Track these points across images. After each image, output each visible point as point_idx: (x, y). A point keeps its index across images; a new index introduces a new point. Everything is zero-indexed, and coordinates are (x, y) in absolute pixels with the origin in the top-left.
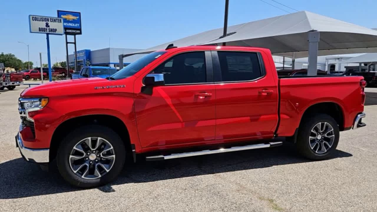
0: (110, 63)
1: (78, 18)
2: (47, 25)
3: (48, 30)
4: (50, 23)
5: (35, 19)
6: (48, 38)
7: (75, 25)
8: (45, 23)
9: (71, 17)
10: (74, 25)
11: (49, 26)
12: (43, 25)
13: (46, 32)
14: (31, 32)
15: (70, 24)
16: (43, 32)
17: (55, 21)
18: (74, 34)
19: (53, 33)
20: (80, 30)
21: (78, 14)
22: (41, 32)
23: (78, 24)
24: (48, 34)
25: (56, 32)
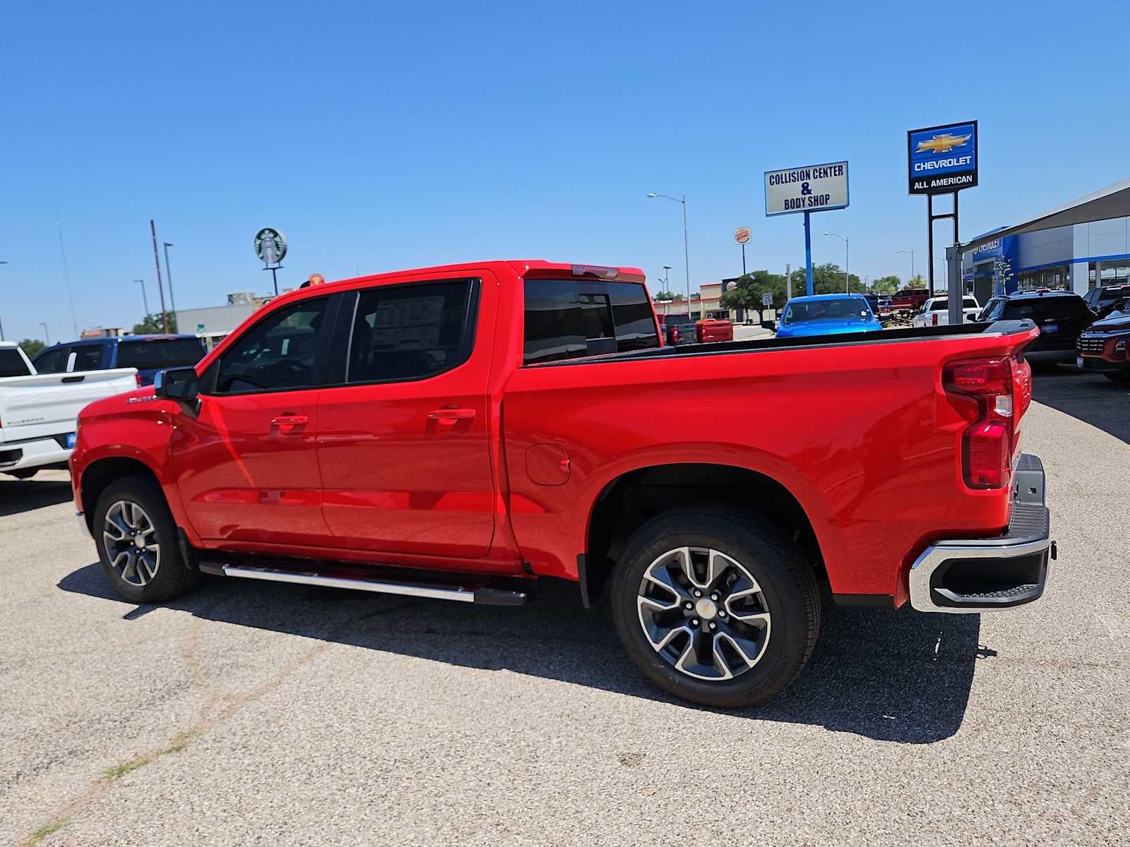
0: (1072, 261)
1: (968, 137)
2: (806, 189)
3: (807, 202)
4: (812, 183)
5: (776, 179)
6: (807, 224)
7: (958, 162)
8: (798, 185)
9: (946, 141)
10: (954, 162)
11: (809, 192)
12: (794, 190)
13: (802, 209)
14: (767, 215)
15: (944, 163)
16: (795, 209)
17: (826, 173)
18: (954, 189)
19: (820, 206)
20: (973, 172)
21: (971, 127)
22: (790, 210)
23: (968, 158)
24: (807, 213)
25: (826, 203)
